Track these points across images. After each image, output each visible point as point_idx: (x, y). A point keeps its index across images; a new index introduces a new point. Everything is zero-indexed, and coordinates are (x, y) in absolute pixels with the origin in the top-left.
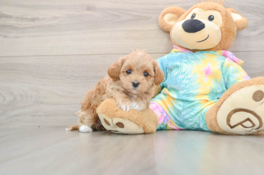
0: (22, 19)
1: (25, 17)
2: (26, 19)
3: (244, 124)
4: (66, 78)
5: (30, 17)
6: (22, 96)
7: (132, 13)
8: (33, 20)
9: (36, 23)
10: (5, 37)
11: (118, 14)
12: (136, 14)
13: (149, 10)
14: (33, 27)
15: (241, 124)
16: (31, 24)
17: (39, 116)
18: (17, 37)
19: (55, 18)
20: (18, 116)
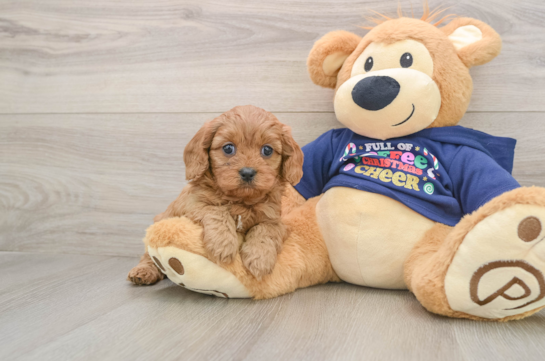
0: (58, 36)
1: (62, 33)
2: (64, 36)
3: (507, 292)
4: (143, 159)
5: (72, 32)
6: (58, 193)
7: (279, 24)
8: (78, 38)
9: (84, 46)
10: (26, 73)
11: (248, 26)
12: (286, 26)
13: (314, 17)
14: (78, 54)
15: (501, 292)
16: (74, 46)
17: (92, 234)
18: (48, 75)
19: (121, 35)
20: (52, 232)
